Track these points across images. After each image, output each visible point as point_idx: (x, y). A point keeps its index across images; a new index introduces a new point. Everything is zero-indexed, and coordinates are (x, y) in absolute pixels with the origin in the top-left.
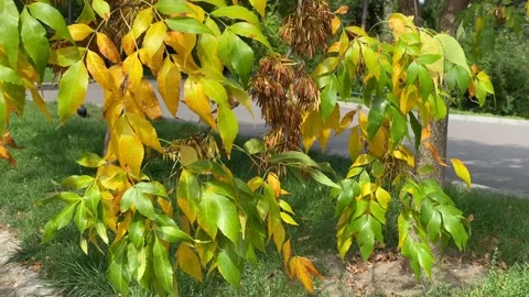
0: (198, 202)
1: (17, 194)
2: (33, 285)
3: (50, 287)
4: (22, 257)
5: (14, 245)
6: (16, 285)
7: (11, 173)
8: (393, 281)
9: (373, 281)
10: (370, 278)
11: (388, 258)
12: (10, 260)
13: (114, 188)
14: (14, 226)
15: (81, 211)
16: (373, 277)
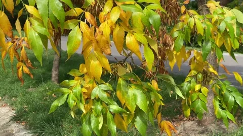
0: (127, 93)
1: (12, 89)
2: (22, 132)
3: (31, 133)
4: (16, 119)
5: (12, 113)
6: (14, 132)
7: (8, 80)
8: (194, 130)
9: (185, 130)
10: (183, 129)
11: (190, 119)
12: (11, 120)
13: (88, 86)
14: (12, 104)
15: (71, 97)
16: (184, 128)
